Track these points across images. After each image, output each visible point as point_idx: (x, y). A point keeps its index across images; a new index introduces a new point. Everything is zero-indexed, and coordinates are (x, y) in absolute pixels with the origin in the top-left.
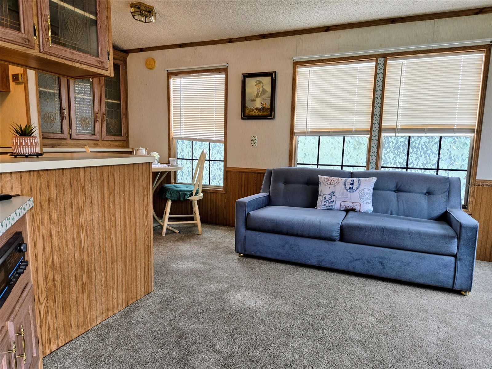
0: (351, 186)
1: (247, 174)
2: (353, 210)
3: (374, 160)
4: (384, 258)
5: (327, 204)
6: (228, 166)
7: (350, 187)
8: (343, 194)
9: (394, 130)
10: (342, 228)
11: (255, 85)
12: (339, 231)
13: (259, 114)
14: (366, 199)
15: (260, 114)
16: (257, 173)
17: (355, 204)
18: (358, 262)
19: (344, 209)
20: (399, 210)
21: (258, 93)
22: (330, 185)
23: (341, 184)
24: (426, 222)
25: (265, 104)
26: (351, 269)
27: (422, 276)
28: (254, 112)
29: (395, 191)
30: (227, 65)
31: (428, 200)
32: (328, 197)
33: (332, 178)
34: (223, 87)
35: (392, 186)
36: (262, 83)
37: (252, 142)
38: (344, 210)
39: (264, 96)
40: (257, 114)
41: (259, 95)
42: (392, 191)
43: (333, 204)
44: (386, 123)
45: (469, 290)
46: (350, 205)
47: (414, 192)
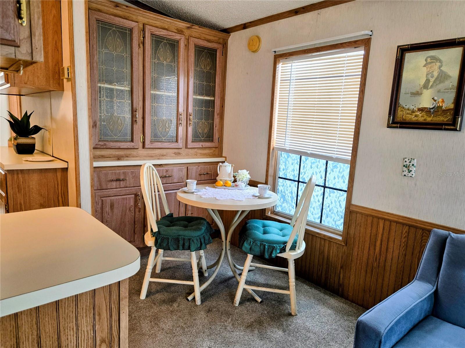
1: (388, 223)
6: (355, 201)
11: (425, 66)
13: (425, 120)
15: (429, 119)
16: (410, 226)
21: (428, 81)
25: (443, 101)
28: (416, 116)
30: (370, 33)
34: (359, 71)
36: (440, 61)
37: (405, 169)
40: (421, 119)
41: (431, 84)
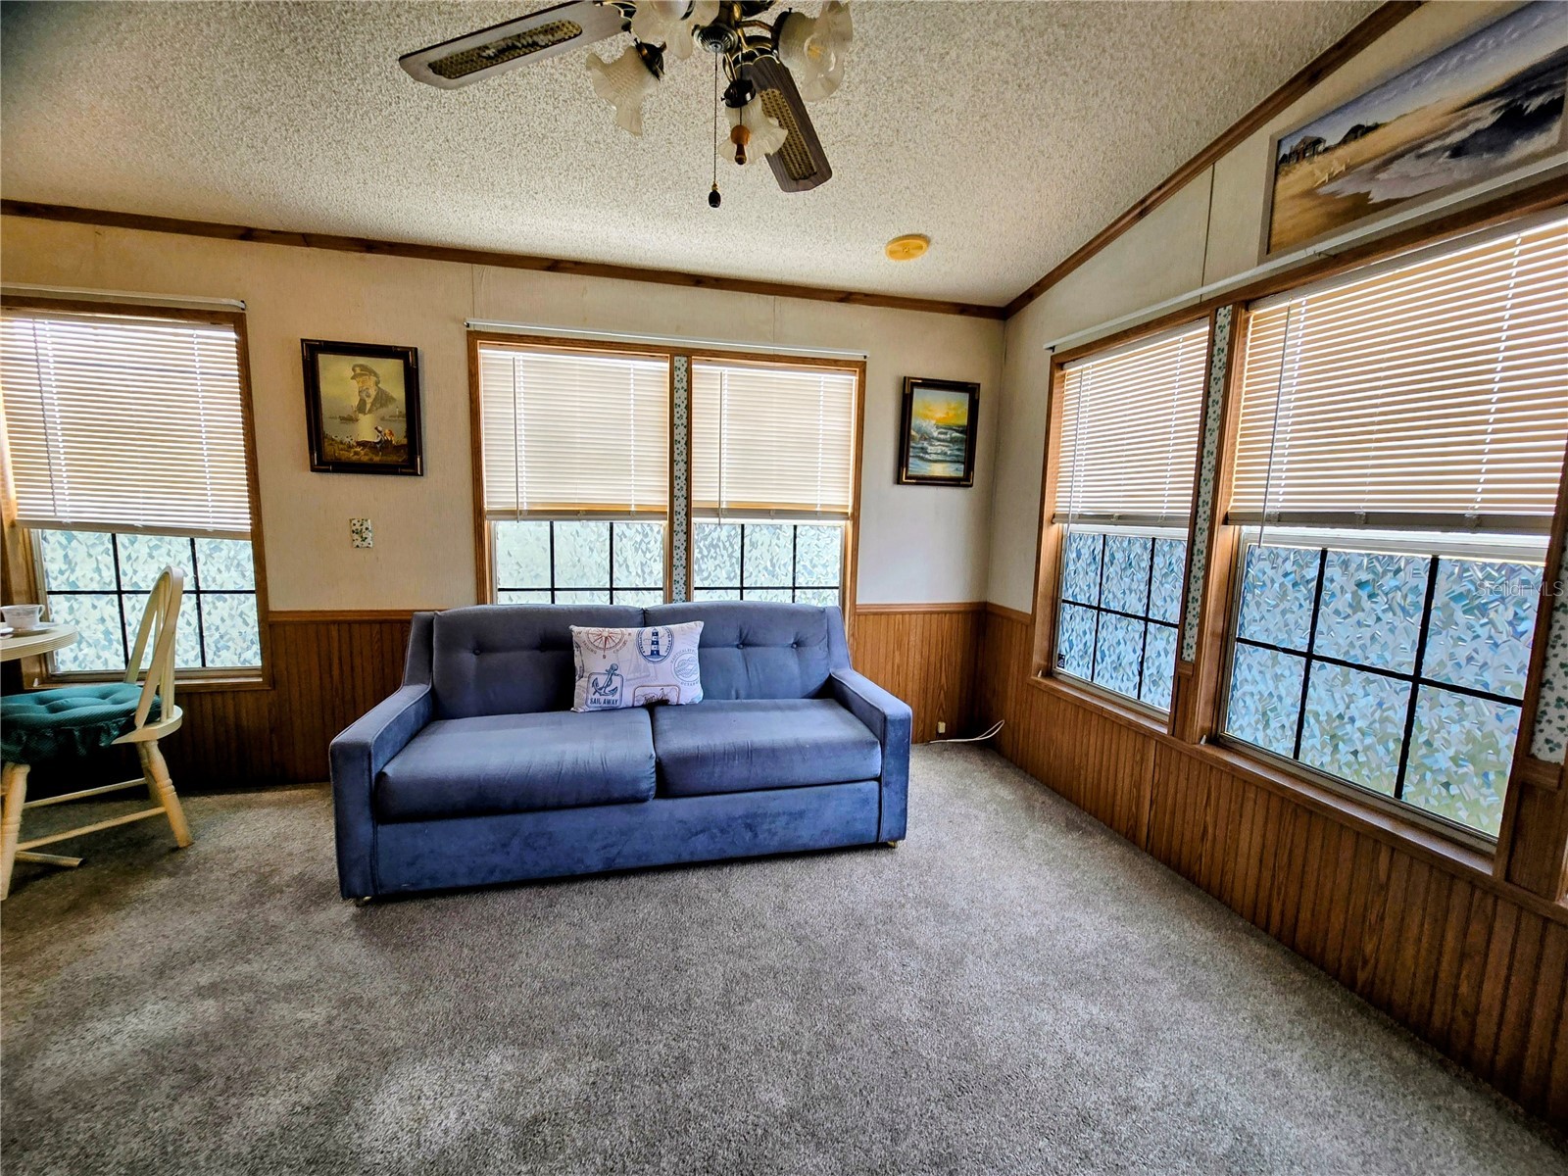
0: (654, 648)
1: (345, 627)
2: (664, 703)
3: (681, 575)
4: (755, 815)
5: (602, 698)
6: (275, 605)
7: (652, 651)
8: (637, 668)
9: (716, 512)
10: (659, 766)
11: (353, 378)
12: (654, 775)
13: (371, 459)
14: (690, 673)
15: (377, 459)
16: (381, 622)
17: (666, 690)
18: (702, 837)
19: (641, 703)
20: (750, 686)
21: (362, 403)
22: (604, 649)
23: (631, 646)
24: (807, 707)
25: (391, 433)
26: (686, 857)
27: (826, 832)
28: (356, 453)
29: (737, 646)
30: (242, 305)
31: (798, 657)
32: (602, 681)
33: (606, 631)
34: (233, 369)
35: (732, 635)
36: (376, 375)
37: (356, 536)
38: (643, 706)
39: (383, 411)
40: (365, 459)
41: (368, 406)
42: (732, 646)
43: (617, 696)
44: (699, 496)
45: (902, 836)
46: (656, 693)
47: (775, 645)
